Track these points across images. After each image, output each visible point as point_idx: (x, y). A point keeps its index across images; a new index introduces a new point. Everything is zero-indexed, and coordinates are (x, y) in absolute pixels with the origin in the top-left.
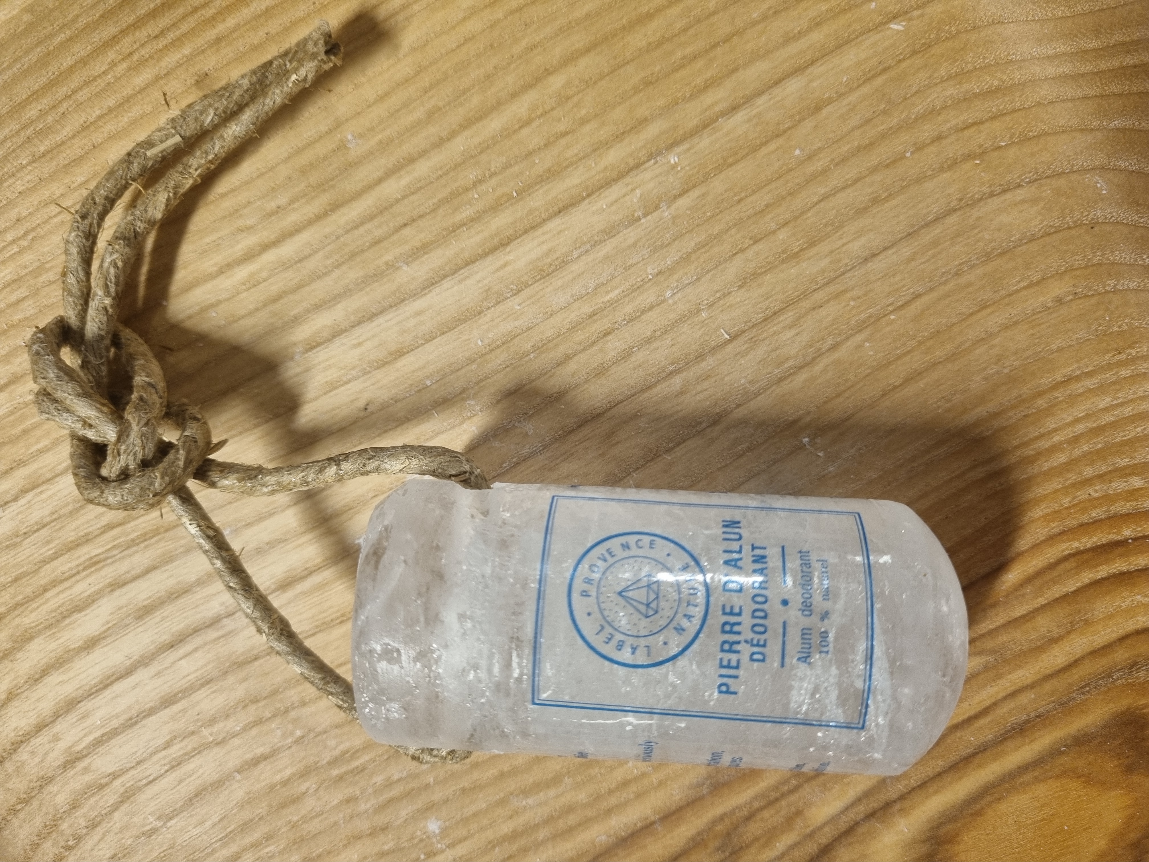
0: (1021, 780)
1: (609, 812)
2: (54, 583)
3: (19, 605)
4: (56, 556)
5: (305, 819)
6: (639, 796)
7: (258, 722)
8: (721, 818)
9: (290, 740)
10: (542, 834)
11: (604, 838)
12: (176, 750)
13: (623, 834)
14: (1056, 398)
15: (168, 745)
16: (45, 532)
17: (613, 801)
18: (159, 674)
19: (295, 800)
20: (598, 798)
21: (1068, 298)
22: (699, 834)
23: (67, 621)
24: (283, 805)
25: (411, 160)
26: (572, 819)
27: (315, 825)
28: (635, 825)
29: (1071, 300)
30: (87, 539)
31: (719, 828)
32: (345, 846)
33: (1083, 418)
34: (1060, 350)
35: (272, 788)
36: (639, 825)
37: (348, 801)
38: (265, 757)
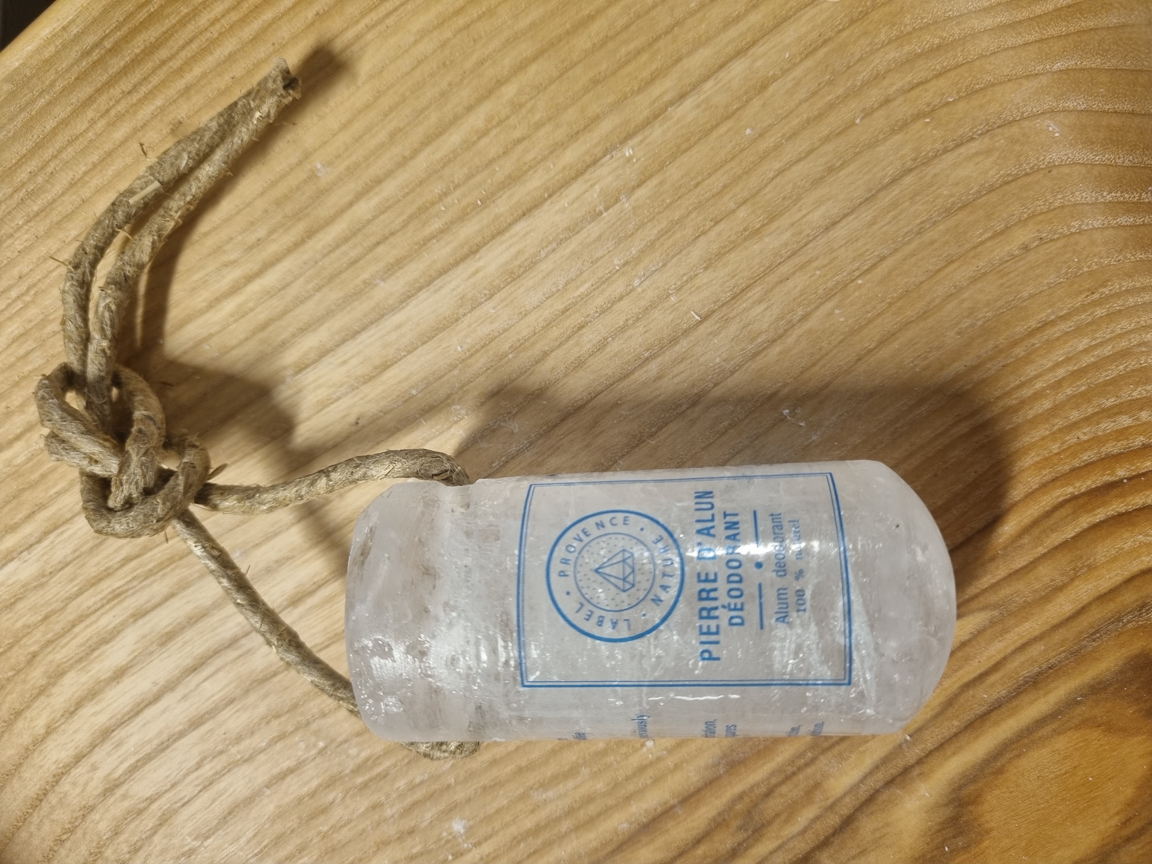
0: (1040, 734)
1: (628, 799)
2: (82, 618)
3: (50, 642)
4: (81, 592)
5: (335, 829)
6: (657, 780)
7: (282, 737)
8: (740, 797)
9: (313, 752)
10: (565, 825)
11: (625, 825)
12: (207, 770)
13: (644, 820)
14: (1034, 345)
15: (199, 765)
16: (69, 570)
17: (631, 788)
18: (185, 697)
19: (324, 810)
20: (616, 785)
21: (1034, 244)
22: (719, 814)
23: (96, 653)
24: (313, 816)
25: (378, 181)
26: (592, 809)
27: (345, 834)
28: (655, 810)
29: (1038, 246)
30: (107, 574)
31: (739, 807)
32: (375, 853)
33: (1062, 362)
34: (1031, 296)
35: (300, 800)
36: (659, 810)
37: (375, 807)
38: (291, 771)
